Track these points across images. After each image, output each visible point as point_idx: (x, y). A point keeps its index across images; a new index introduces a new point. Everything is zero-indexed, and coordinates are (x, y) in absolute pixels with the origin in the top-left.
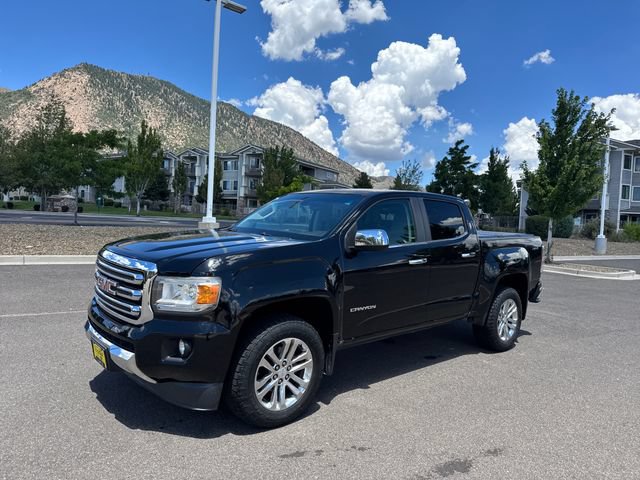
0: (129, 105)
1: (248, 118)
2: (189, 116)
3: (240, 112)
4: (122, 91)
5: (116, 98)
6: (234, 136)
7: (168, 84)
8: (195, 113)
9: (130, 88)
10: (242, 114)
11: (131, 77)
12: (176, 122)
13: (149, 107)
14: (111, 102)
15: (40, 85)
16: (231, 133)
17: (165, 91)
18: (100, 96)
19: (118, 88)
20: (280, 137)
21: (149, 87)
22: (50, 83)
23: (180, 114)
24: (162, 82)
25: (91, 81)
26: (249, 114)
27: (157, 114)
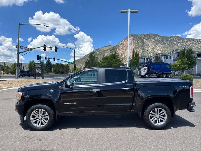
0: (143, 43)
1: (184, 39)
2: (162, 43)
3: (180, 38)
4: (141, 40)
5: (140, 42)
6: (178, 46)
7: (155, 35)
8: (164, 42)
9: (143, 38)
10: (181, 38)
11: (144, 35)
12: (158, 46)
13: (149, 43)
14: (138, 44)
15: (121, 43)
16: (177, 46)
17: (154, 37)
18: (135, 42)
19: (140, 39)
20: (198, 44)
21: (149, 37)
22: (123, 42)
23: (159, 43)
24: (153, 34)
25: (133, 39)
26: (184, 38)
27: (152, 44)
